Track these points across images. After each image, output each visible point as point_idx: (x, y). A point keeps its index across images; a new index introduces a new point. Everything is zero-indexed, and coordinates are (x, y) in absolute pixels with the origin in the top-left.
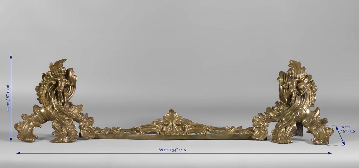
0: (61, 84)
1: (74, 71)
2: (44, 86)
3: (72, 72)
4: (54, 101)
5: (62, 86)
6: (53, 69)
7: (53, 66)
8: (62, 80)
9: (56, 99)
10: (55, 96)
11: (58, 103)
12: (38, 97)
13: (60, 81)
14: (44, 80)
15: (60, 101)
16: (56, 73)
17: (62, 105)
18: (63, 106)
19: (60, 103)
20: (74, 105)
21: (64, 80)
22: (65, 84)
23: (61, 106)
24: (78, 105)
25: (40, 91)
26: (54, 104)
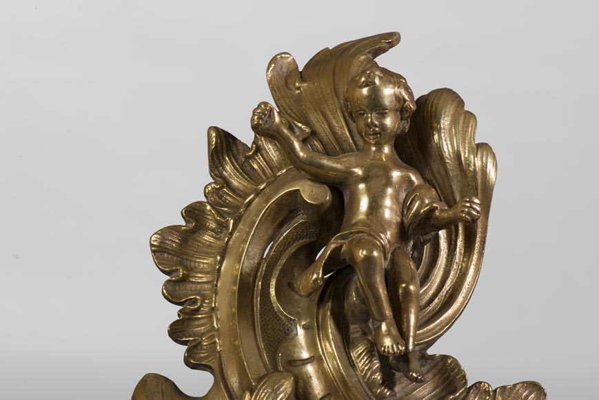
0: (375, 206)
1: (470, 115)
2: (222, 226)
3: (454, 122)
4: (312, 345)
5: (383, 225)
6: (299, 99)
7: (302, 76)
8: (376, 178)
9: (331, 328)
10: (321, 301)
11: (352, 365)
12: (172, 313)
13: (364, 179)
14: (227, 183)
15: (361, 349)
16: (322, 128)
17: (378, 376)
18: (391, 388)
19: (361, 363)
20: (477, 385)
21: (396, 174)
22: (404, 207)
23: (371, 385)
24: (504, 388)
25: (190, 270)
26: (310, 369)
